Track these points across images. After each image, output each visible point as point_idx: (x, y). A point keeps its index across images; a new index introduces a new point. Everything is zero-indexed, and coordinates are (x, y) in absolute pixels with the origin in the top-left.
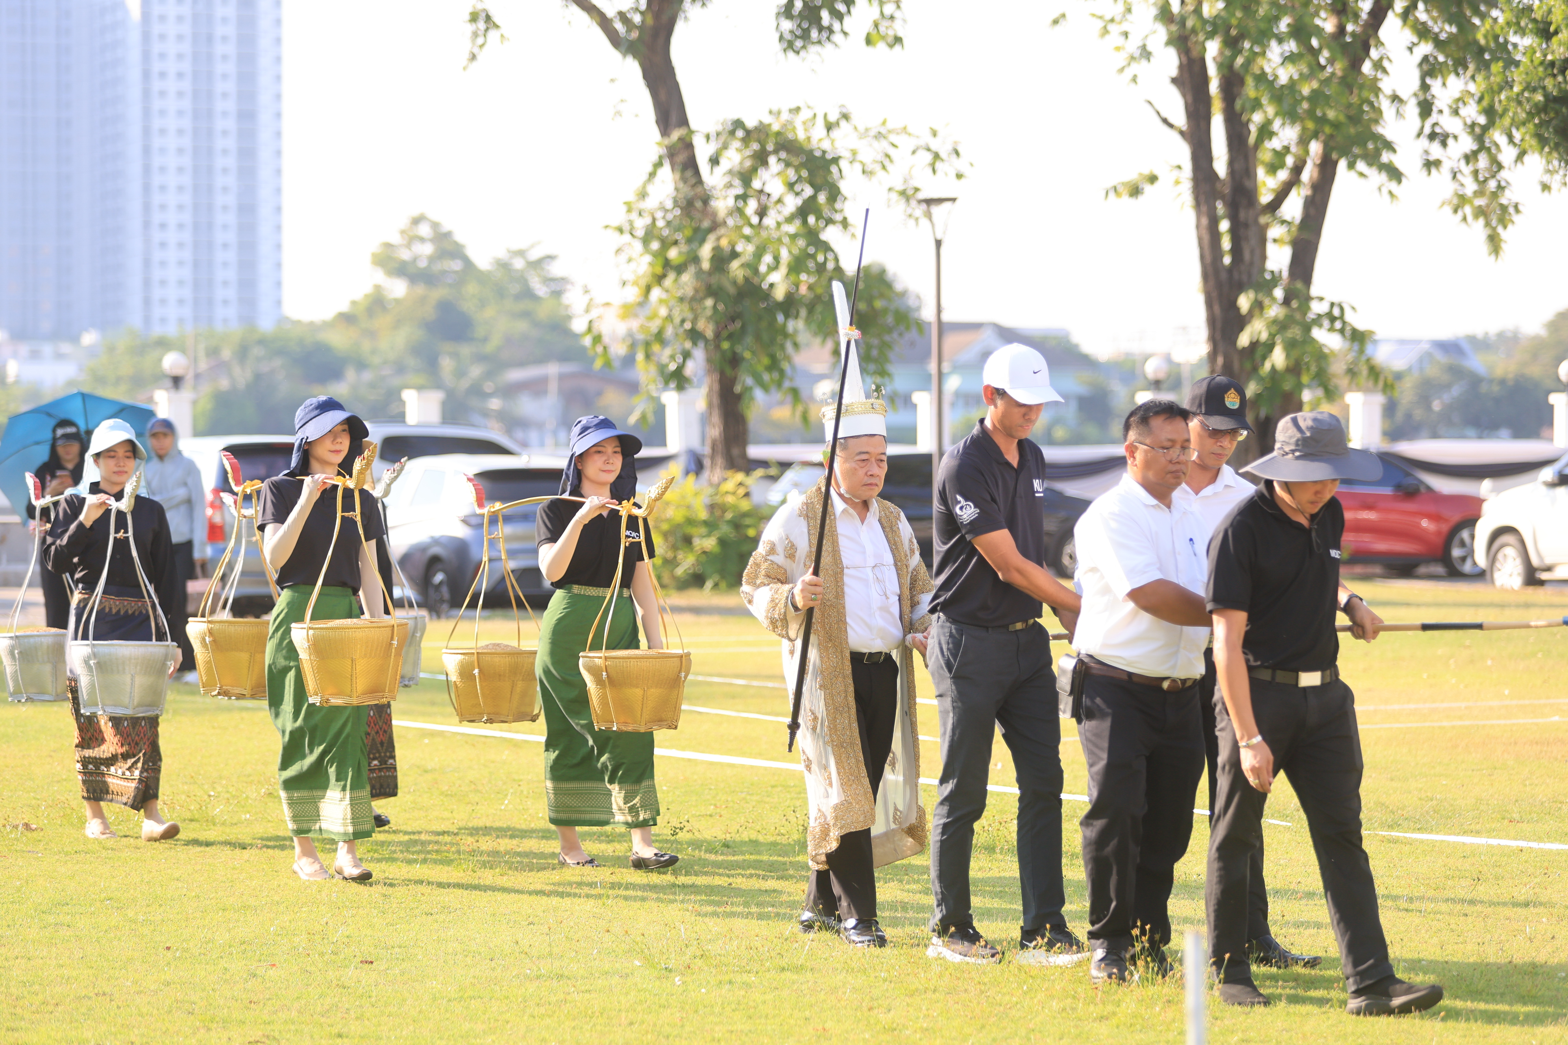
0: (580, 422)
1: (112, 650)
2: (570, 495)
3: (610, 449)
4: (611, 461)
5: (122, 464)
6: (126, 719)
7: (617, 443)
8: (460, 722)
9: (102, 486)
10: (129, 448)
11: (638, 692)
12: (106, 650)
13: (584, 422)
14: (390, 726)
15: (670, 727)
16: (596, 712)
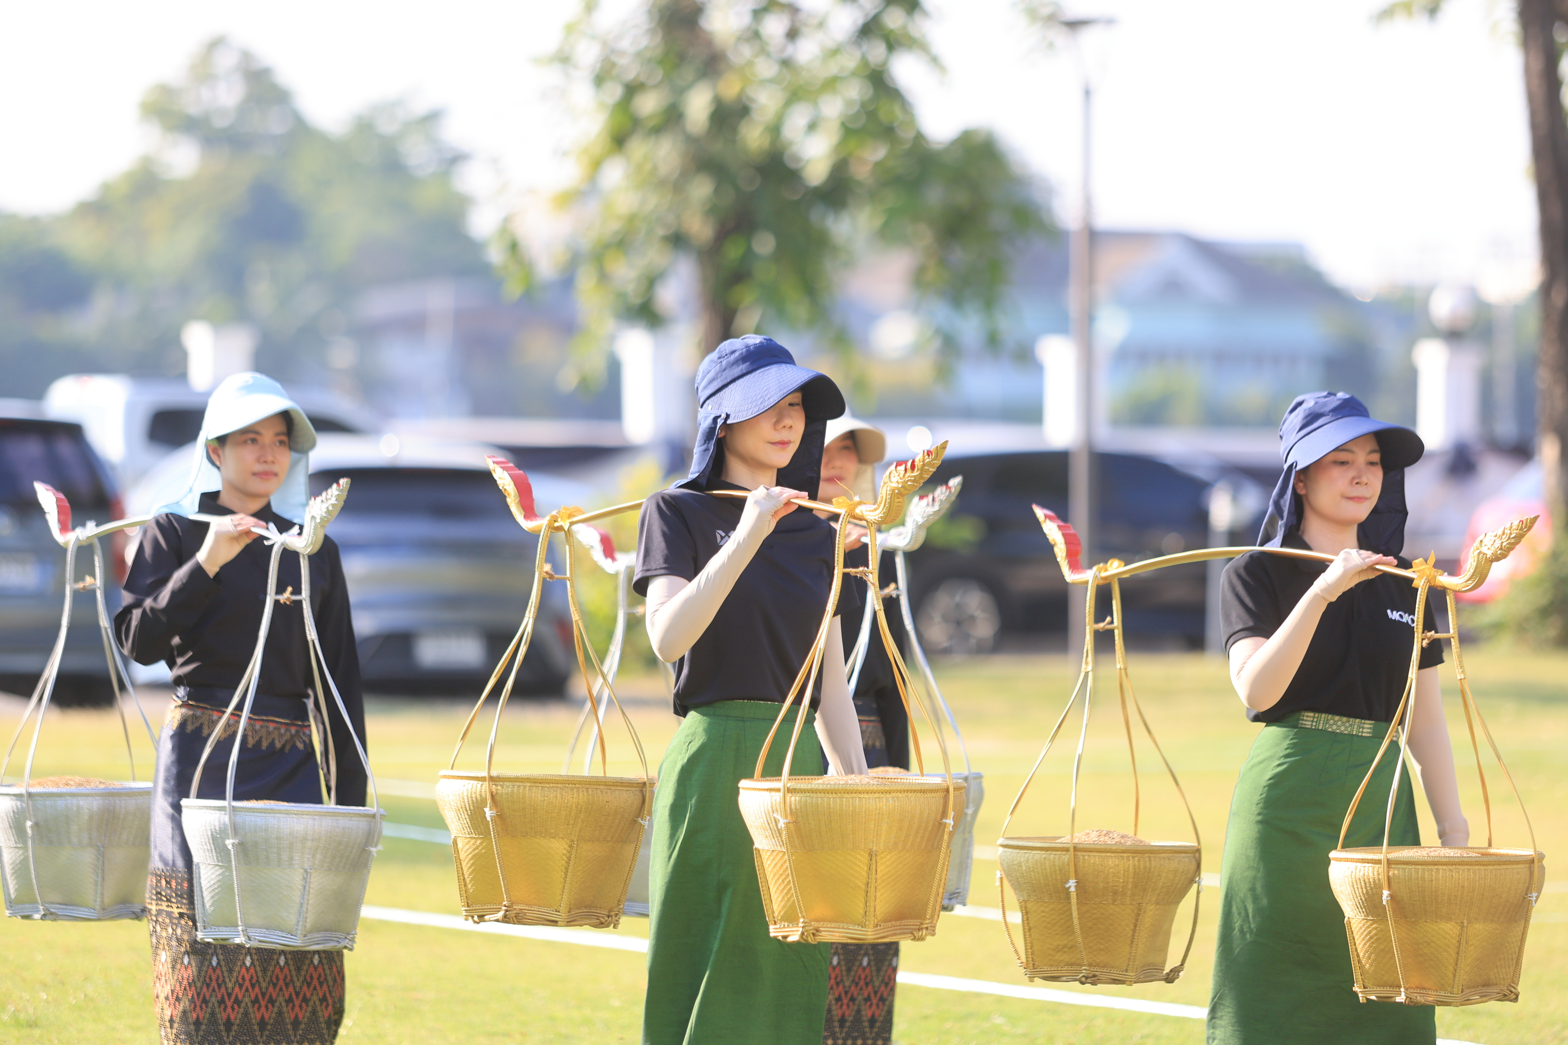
0: (1300, 404)
1: (272, 821)
2: (1283, 545)
3: (1362, 456)
4: (1364, 480)
5: (270, 458)
6: (283, 952)
7: (1373, 445)
8: (1031, 979)
9: (225, 500)
10: (281, 427)
11: (1449, 929)
12: (258, 820)
13: (1309, 404)
14: (890, 984)
15: (1504, 998)
16: (1361, 967)
